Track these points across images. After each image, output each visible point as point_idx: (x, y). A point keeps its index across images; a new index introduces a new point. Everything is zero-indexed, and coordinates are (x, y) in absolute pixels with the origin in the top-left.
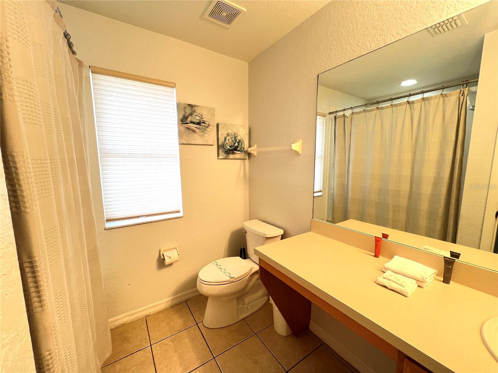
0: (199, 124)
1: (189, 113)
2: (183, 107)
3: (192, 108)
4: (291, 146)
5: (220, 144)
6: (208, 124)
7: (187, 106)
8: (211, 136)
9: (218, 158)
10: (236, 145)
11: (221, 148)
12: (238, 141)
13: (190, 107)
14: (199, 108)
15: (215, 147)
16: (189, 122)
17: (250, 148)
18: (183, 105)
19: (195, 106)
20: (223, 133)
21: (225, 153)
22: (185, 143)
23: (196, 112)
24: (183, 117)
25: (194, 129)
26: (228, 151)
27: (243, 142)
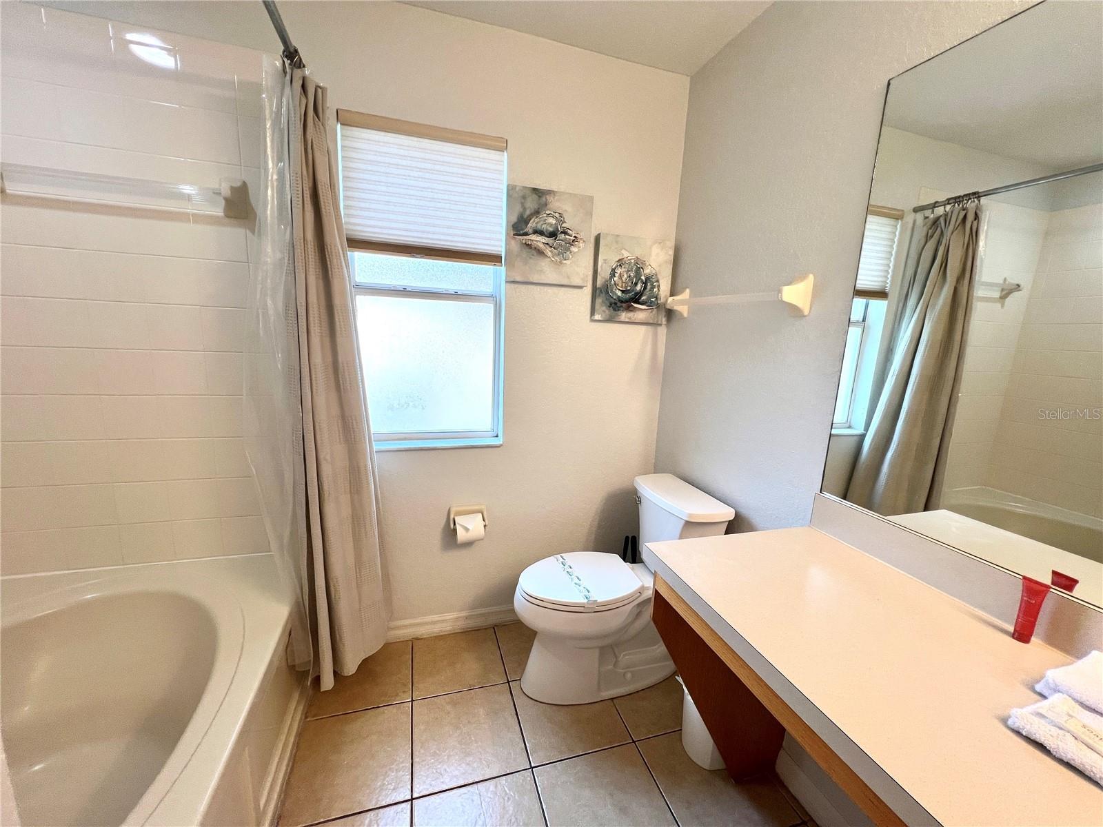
0: (553, 235)
1: (533, 210)
2: (521, 194)
3: (540, 197)
4: (780, 291)
5: (599, 284)
6: (575, 237)
7: (528, 192)
8: (579, 265)
9: (593, 318)
10: (639, 288)
11: (599, 295)
12: (643, 278)
13: (536, 194)
14: (556, 198)
15: (588, 290)
16: (531, 231)
17: (672, 298)
18: (520, 190)
19: (549, 192)
20: (608, 257)
21: (609, 307)
22: (518, 279)
23: (548, 207)
24: (518, 219)
25: (541, 246)
26: (616, 304)
27: (658, 281)
